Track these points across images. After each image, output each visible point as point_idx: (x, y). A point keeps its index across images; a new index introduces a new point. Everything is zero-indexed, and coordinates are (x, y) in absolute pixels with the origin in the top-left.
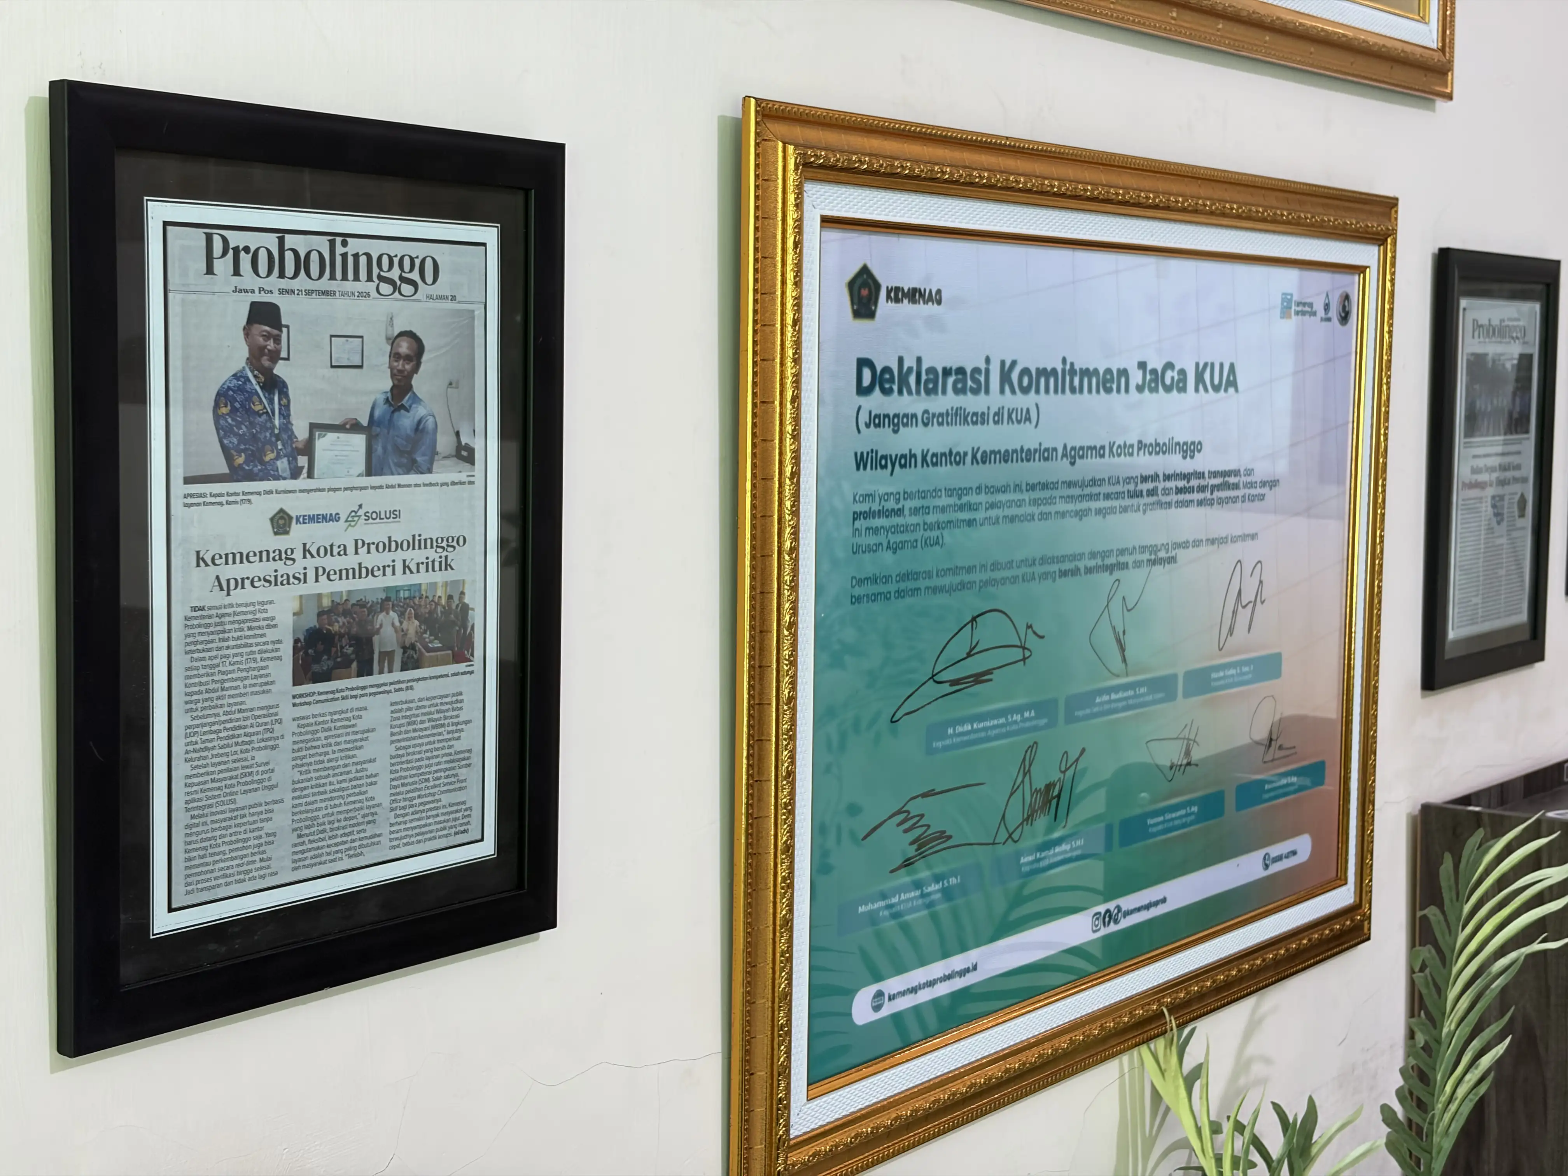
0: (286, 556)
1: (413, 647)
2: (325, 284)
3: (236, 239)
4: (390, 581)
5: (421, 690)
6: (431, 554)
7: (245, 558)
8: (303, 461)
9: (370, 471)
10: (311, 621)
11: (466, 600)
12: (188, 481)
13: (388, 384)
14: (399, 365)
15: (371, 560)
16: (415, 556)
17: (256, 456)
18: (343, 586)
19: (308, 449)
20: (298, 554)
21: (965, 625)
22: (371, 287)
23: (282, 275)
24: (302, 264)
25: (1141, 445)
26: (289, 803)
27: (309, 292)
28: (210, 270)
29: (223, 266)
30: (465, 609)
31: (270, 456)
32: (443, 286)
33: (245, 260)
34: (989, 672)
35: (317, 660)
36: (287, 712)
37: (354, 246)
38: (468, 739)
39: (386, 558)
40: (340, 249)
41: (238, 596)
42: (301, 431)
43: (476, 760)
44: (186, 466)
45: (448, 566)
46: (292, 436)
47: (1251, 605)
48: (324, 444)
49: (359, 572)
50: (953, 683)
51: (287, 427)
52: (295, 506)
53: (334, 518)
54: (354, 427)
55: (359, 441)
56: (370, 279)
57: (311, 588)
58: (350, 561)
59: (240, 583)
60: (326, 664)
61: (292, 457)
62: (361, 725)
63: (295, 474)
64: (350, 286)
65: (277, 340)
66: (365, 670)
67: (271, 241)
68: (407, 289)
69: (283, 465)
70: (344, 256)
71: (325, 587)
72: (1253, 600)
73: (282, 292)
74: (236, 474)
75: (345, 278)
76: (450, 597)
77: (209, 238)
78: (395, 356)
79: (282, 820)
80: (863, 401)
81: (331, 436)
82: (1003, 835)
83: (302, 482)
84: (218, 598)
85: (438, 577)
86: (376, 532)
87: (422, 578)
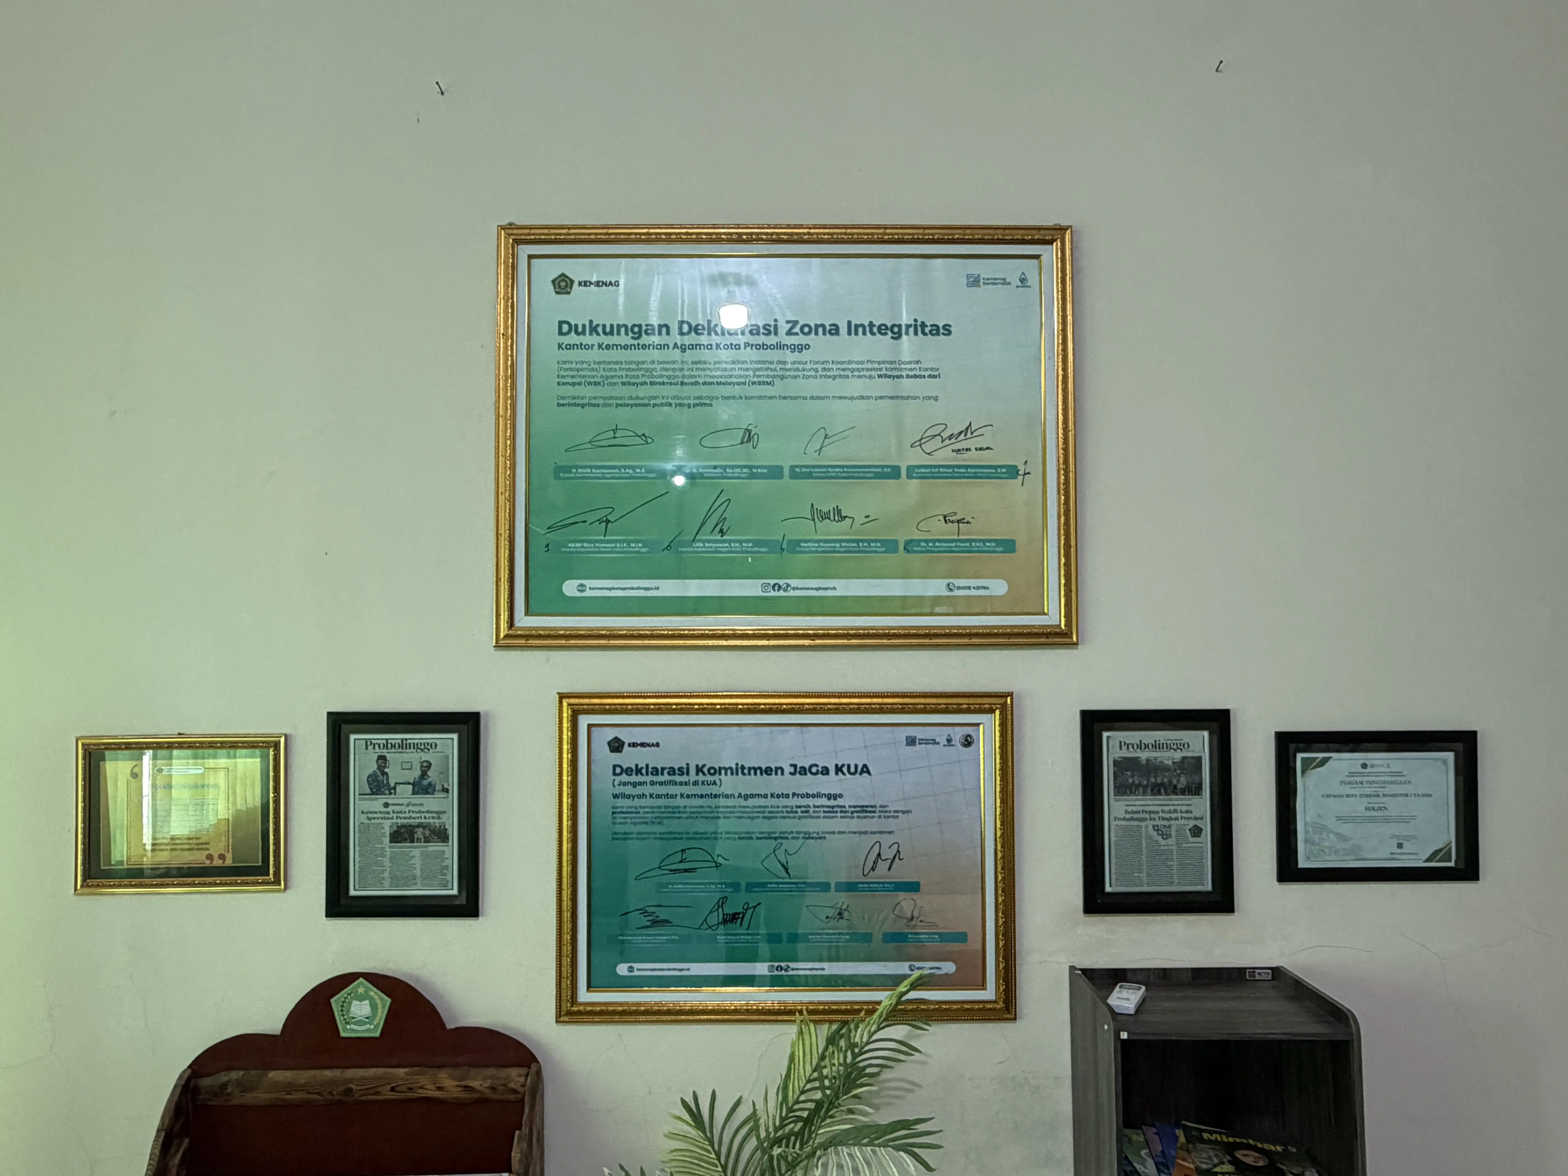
0: (388, 813)
1: (428, 837)
2: (400, 750)
3: (373, 741)
4: (420, 820)
5: (430, 849)
6: (434, 815)
7: (376, 813)
8: (393, 791)
9: (413, 794)
10: (395, 828)
11: (446, 827)
12: (360, 795)
13: (420, 773)
14: (423, 769)
15: (414, 815)
16: (428, 815)
17: (379, 790)
18: (405, 821)
19: (394, 788)
20: (391, 813)
21: (676, 852)
22: (415, 751)
23: (387, 748)
24: (393, 746)
25: (794, 794)
26: (388, 871)
27: (395, 753)
28: (367, 748)
29: (370, 748)
30: (446, 829)
31: (383, 790)
32: (439, 749)
33: (377, 746)
34: (695, 869)
35: (397, 838)
36: (387, 849)
37: (409, 741)
38: (448, 862)
39: (418, 815)
40: (404, 742)
41: (373, 821)
42: (392, 785)
43: (450, 869)
44: (359, 791)
45: (440, 818)
46: (389, 785)
47: (890, 861)
48: (399, 788)
49: (410, 818)
50: (671, 870)
51: (388, 783)
52: (390, 801)
53: (402, 805)
54: (409, 783)
55: (410, 787)
56: (414, 748)
57: (395, 821)
58: (407, 815)
59: (374, 818)
60: (399, 839)
61: (390, 790)
62: (411, 855)
63: (391, 794)
64: (408, 750)
65: (386, 763)
66: (412, 841)
67: (384, 742)
68: (426, 750)
69: (387, 792)
70: (406, 744)
71: (399, 821)
72: (892, 857)
73: (387, 753)
74: (373, 793)
75: (406, 748)
76: (440, 826)
77: (366, 742)
78: (422, 767)
79: (386, 875)
80: (616, 777)
81: (402, 786)
82: (705, 926)
83: (392, 796)
84: (367, 821)
85: (437, 821)
86: (417, 809)
87: (431, 821)
